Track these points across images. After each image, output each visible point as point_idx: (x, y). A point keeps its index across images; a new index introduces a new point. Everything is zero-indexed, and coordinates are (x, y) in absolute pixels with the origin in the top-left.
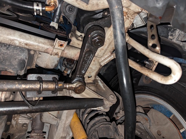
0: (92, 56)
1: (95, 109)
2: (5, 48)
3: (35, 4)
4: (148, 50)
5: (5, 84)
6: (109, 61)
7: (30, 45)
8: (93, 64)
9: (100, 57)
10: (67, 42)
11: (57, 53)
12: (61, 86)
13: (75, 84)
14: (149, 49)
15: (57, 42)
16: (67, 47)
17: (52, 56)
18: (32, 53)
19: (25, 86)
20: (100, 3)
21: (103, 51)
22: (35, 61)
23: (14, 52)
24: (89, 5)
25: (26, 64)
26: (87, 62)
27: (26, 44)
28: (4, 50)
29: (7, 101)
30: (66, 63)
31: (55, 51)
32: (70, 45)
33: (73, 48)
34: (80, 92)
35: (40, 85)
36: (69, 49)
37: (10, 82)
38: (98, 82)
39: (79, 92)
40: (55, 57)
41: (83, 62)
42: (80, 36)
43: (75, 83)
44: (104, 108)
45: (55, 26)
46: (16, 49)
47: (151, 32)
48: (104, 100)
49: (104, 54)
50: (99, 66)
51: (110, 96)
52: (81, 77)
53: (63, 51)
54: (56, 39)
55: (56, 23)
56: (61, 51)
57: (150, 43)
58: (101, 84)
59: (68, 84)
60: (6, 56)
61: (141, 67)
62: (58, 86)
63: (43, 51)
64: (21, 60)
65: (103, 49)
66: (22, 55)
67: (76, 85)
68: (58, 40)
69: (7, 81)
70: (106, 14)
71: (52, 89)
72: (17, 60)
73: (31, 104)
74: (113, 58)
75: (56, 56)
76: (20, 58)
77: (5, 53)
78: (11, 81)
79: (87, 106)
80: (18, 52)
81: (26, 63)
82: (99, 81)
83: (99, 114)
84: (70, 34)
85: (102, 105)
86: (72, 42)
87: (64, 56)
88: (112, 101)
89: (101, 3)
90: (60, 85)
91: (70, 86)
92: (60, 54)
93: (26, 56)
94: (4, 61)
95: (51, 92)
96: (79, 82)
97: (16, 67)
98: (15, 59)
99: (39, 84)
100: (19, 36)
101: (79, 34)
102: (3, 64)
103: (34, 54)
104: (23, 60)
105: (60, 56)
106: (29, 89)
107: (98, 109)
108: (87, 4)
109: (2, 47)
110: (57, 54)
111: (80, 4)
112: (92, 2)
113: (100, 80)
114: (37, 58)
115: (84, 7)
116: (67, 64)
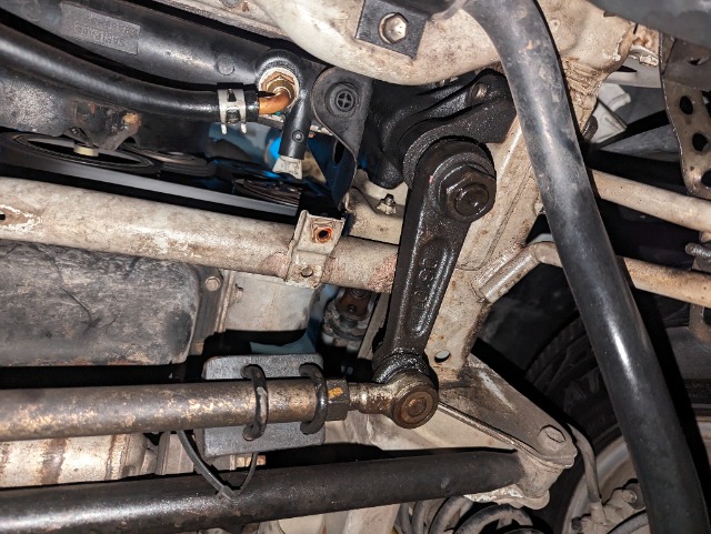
0: (448, 259)
1: (484, 497)
2: (118, 275)
3: (223, 96)
4: (691, 199)
5: (124, 399)
6: (517, 280)
7: (208, 249)
8: (452, 299)
9: (476, 266)
10: (343, 220)
11: (308, 268)
12: (337, 398)
13: (392, 386)
14: (691, 195)
15: (308, 222)
16: (341, 244)
17: (291, 282)
18: (212, 284)
19: (201, 403)
20: (459, 47)
21: (487, 240)
22: (223, 315)
23: (151, 287)
24: (421, 62)
25: (193, 329)
26: (429, 291)
27: (195, 248)
28: (114, 281)
29: (131, 474)
30: (336, 316)
31: (301, 261)
32: (351, 234)
33: (367, 243)
34: (417, 418)
35: (258, 398)
36: (350, 250)
37: (144, 393)
38: (479, 380)
39: (412, 420)
40: (300, 284)
41: (413, 288)
42: (384, 201)
43: (391, 381)
44: (525, 491)
45: (293, 169)
46: (157, 276)
47: (689, 122)
48: (520, 456)
49: (491, 250)
50: (479, 307)
51: (543, 434)
52: (413, 355)
53: (331, 257)
54: (303, 212)
55: (296, 157)
56: (324, 258)
57: (692, 169)
58: (492, 384)
59: (364, 387)
60: (122, 305)
61: (674, 274)
62: (327, 395)
63: (256, 266)
64: (174, 314)
65: (486, 232)
66: (179, 296)
67: (399, 388)
68: (310, 216)
69: (133, 387)
70: (481, 93)
71: (303, 411)
72: (161, 315)
73: (225, 483)
74: (531, 266)
75: (306, 283)
76: (171, 309)
77: (121, 292)
78: (147, 389)
79: (452, 483)
80: (162, 286)
81: (194, 323)
82: (482, 375)
83: (499, 526)
84: (347, 196)
85: (516, 476)
86: (357, 223)
87: (335, 278)
88: (558, 454)
89: (463, 47)
90: (332, 394)
91: (375, 393)
92: (318, 274)
93: (193, 299)
94: (114, 324)
95: (298, 424)
96: (409, 375)
97: (160, 341)
98: (156, 313)
99: (253, 393)
100: (169, 218)
101: (377, 192)
102: (114, 336)
103: (219, 290)
104: (183, 312)
105: (318, 280)
106: (218, 416)
107: (501, 497)
108: (413, 56)
109: (106, 272)
110: (306, 274)
111: (386, 61)
112: (428, 51)
113: (484, 370)
114: (229, 306)
115: (399, 73)
116: (342, 319)
